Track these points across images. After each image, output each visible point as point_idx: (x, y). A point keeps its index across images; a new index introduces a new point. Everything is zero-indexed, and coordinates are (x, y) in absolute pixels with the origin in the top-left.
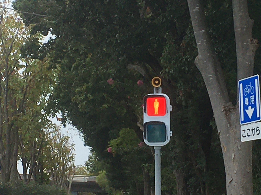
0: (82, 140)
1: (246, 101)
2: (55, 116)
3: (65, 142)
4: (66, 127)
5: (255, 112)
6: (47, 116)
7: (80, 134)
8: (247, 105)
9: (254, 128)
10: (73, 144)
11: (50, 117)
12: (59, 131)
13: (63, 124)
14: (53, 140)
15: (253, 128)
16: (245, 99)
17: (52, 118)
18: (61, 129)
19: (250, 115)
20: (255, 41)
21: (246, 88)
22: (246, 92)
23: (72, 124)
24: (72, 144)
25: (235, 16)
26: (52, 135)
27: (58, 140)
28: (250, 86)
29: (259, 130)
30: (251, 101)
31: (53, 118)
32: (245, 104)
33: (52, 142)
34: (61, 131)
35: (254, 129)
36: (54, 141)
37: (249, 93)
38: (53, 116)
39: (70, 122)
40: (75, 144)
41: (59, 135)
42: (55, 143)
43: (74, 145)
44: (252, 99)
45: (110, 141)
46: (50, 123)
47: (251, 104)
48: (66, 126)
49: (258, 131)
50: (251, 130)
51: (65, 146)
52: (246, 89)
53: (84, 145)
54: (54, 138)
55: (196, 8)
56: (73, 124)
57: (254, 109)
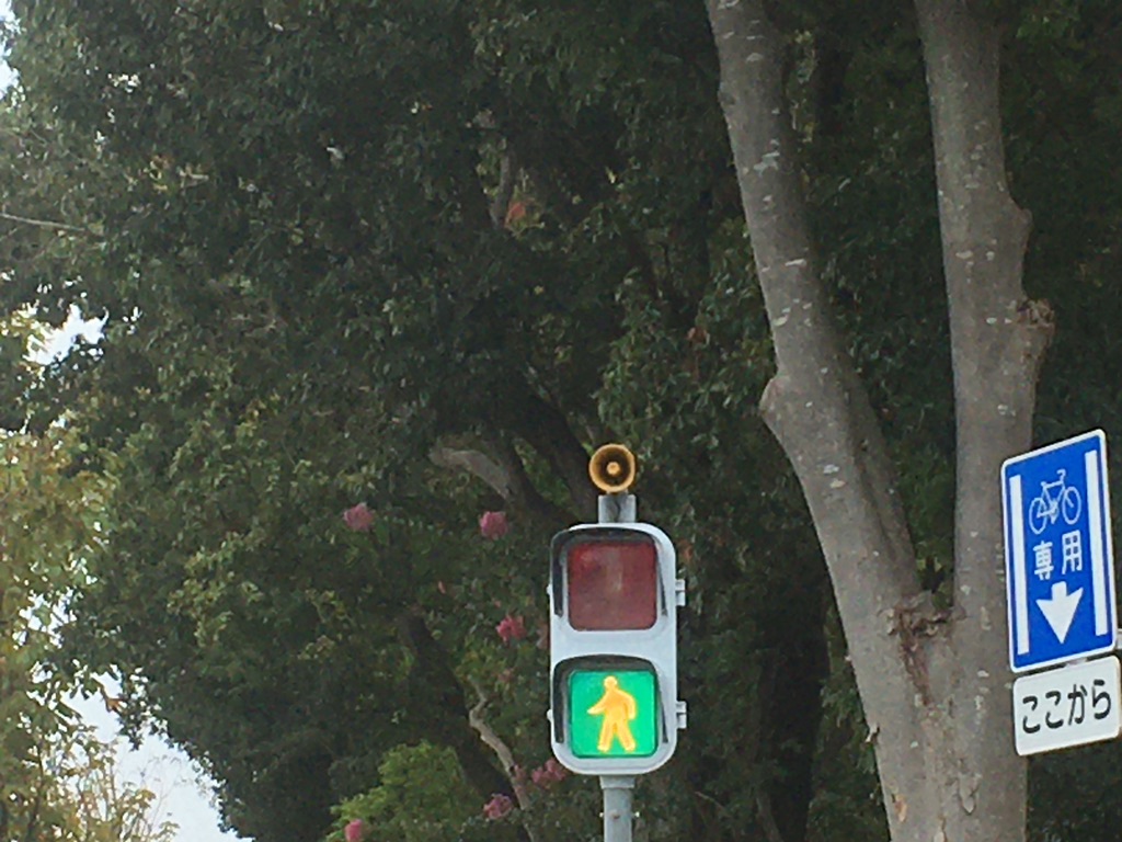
0: (213, 806)
1: (1038, 560)
2: (99, 689)
3: (132, 818)
4: (140, 746)
5: (1085, 611)
6: (61, 688)
7: (202, 778)
8: (1048, 577)
9: (1082, 688)
10: (169, 824)
11: (72, 695)
12: (107, 765)
13: (126, 734)
14: (82, 806)
15: (1075, 686)
16: (1036, 548)
17: (82, 697)
18: (115, 758)
19: (1061, 626)
20: (1039, 308)
21: (1039, 496)
22: (1039, 515)
23: (165, 736)
24: (163, 824)
25: (945, 195)
26: (77, 785)
27: (102, 804)
28: (1059, 487)
29: (1104, 695)
30: (1066, 558)
31: (86, 697)
32: (1036, 572)
33: (78, 815)
34: (115, 767)
35: (1079, 690)
36: (86, 809)
37: (1053, 519)
38: (88, 693)
39: (157, 724)
40: (176, 826)
41: (109, 785)
42: (91, 821)
43: (175, 830)
44: (1072, 545)
45: (340, 804)
46: (72, 722)
47: (1064, 572)
48: (140, 743)
49: (1104, 700)
50: (1064, 696)
51: (134, 833)
52: (1037, 503)
53: (219, 825)
54: (87, 800)
55: (768, 155)
56: (170, 736)
57: (1078, 594)
